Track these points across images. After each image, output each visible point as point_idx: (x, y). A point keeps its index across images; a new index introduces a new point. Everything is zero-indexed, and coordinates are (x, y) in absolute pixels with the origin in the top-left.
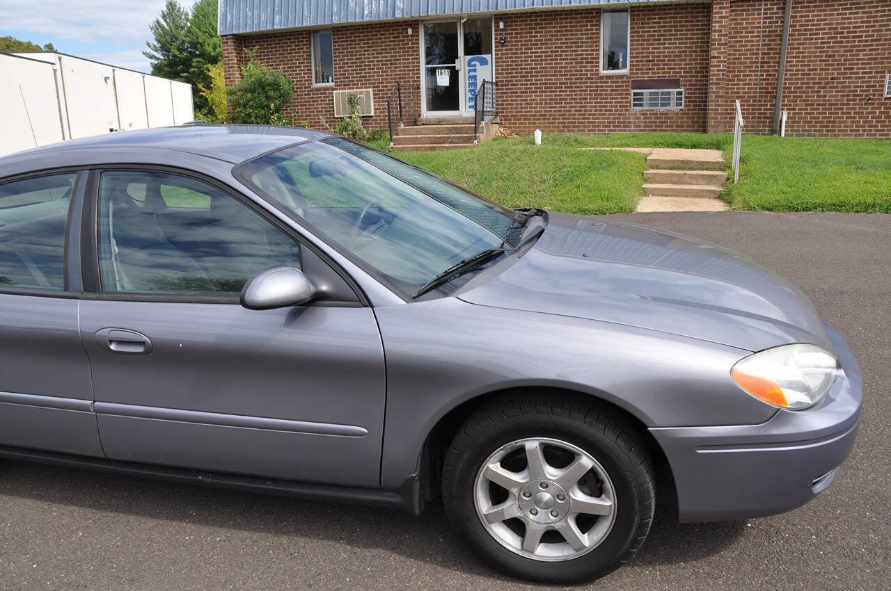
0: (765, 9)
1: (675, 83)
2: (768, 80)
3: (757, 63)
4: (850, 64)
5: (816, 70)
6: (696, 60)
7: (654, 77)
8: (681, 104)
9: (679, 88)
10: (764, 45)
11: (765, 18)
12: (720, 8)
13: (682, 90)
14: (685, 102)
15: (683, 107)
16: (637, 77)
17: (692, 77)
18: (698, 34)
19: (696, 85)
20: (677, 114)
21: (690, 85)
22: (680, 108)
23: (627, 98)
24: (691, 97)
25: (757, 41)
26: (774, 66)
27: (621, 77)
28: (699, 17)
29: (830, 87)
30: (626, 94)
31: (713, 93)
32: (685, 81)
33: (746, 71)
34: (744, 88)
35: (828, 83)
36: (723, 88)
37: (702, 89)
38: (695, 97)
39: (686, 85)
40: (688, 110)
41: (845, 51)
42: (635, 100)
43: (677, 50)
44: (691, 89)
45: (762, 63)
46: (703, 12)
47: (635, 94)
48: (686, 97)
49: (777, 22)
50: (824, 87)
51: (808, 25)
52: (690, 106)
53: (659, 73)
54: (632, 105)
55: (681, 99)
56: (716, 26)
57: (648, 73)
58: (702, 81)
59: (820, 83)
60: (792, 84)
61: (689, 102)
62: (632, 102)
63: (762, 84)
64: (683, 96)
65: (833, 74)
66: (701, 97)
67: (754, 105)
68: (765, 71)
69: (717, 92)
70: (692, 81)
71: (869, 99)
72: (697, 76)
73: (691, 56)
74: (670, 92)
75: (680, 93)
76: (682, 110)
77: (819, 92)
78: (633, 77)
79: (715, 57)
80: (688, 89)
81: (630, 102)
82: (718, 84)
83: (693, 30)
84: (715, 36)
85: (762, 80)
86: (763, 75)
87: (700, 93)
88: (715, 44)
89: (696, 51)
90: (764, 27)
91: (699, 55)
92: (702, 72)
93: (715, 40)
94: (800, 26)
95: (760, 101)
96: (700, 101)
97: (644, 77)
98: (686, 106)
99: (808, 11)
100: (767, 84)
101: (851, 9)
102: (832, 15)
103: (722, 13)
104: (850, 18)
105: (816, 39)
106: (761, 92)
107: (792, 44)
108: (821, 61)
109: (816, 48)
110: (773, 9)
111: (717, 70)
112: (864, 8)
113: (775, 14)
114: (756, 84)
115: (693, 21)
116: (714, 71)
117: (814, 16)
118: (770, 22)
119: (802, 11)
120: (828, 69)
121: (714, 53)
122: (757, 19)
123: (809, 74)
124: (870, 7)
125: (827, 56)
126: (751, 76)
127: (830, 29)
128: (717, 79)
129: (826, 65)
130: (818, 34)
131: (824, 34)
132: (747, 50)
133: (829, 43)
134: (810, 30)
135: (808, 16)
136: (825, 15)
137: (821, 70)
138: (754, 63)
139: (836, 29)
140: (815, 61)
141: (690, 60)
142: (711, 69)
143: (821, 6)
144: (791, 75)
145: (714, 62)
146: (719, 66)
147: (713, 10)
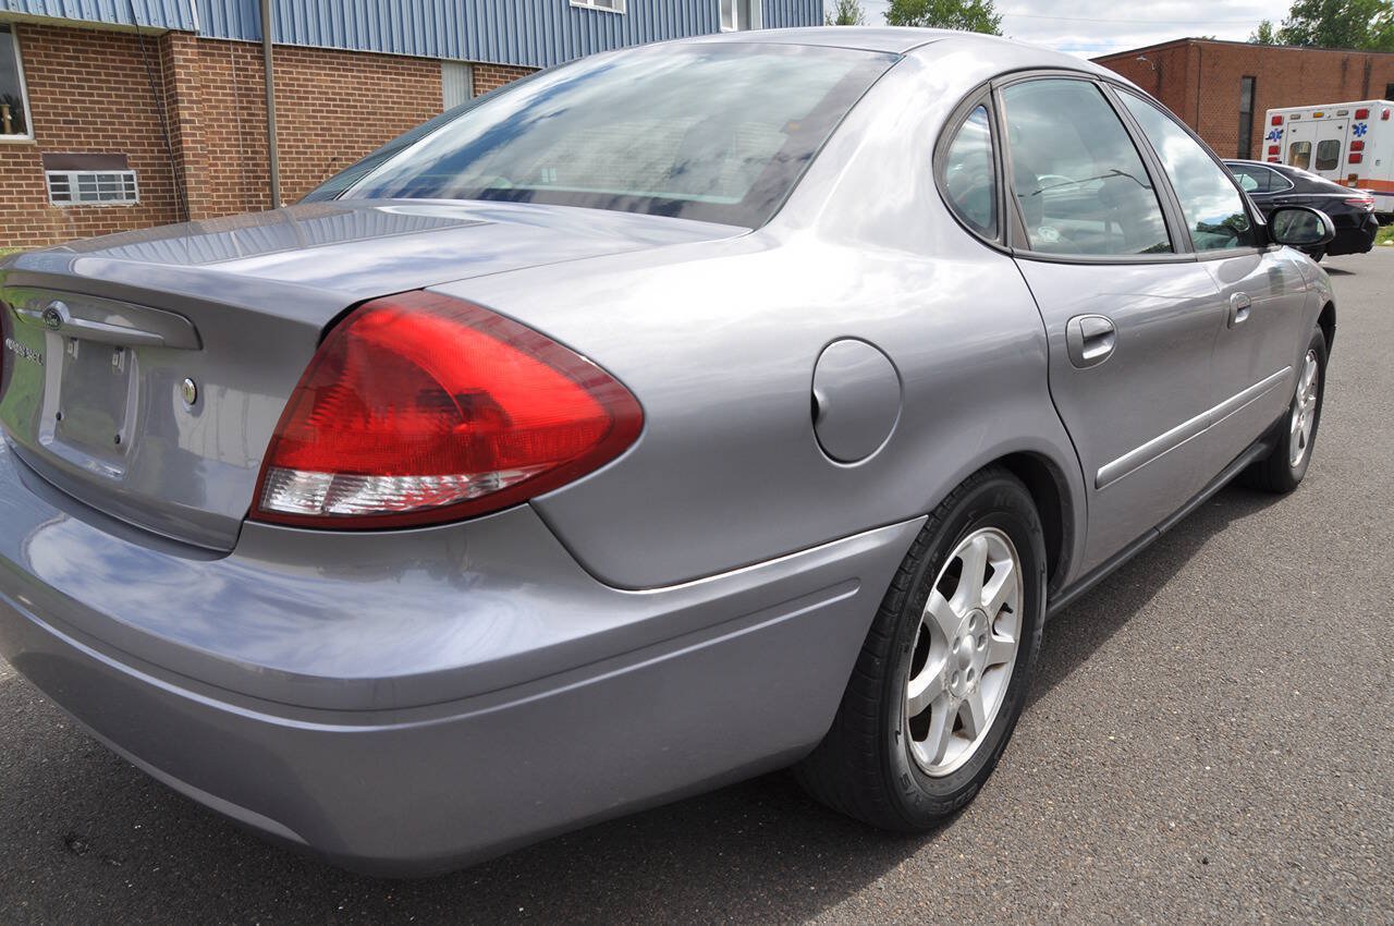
0: (236, 56)
1: (120, 161)
2: (254, 159)
3: (237, 133)
4: (350, 142)
5: (312, 147)
6: (148, 124)
7: (83, 150)
8: (132, 196)
9: (126, 168)
10: (241, 108)
11: (237, 69)
12: (184, 46)
13: (132, 172)
14: (140, 192)
15: (137, 200)
16: (52, 149)
17: (145, 151)
18: (144, 84)
19: (153, 165)
20: (130, 211)
21: (143, 165)
22: (133, 201)
23: (40, 185)
24: (148, 185)
25: (234, 101)
26: (260, 140)
27: (23, 147)
28: (141, 56)
29: (333, 171)
30: (37, 178)
31: (193, 176)
32: (134, 158)
33: (222, 145)
34: (224, 171)
35: (329, 166)
36: (205, 169)
37: (163, 171)
38: (155, 185)
39: (137, 165)
40: (147, 204)
41: (342, 124)
42: (54, 188)
43: (114, 107)
44: (146, 171)
45: (243, 133)
46: (148, 50)
47: (53, 178)
48: (140, 185)
49: (254, 77)
50: (326, 171)
51: (293, 85)
52: (148, 198)
53: (89, 144)
54: (51, 197)
55: (132, 187)
56: (181, 74)
57: (70, 143)
58: (161, 158)
59: (320, 165)
60: (286, 165)
61: (146, 191)
62: (50, 193)
63: (248, 165)
64: (135, 183)
65: (333, 153)
66: (164, 184)
67: (242, 196)
68: (248, 146)
69: (198, 176)
70: (143, 158)
72: (152, 151)
73: (139, 117)
74: (113, 176)
75: (130, 178)
76: (136, 205)
78: (44, 150)
79: (186, 121)
80: (142, 171)
81: (46, 192)
82: (197, 162)
83: (135, 76)
84: (182, 88)
85: (246, 159)
86: (247, 152)
87: (161, 178)
88: (183, 101)
89: (146, 111)
90: (238, 82)
91: (152, 118)
92: (160, 145)
93: (182, 94)
94: (284, 85)
95: (249, 190)
96: (163, 191)
97: (64, 149)
98: (141, 198)
99: (291, 66)
100: (254, 165)
101: (339, 70)
102: (319, 75)
103: (187, 53)
104: (340, 82)
105: (307, 105)
106: (249, 177)
107: (278, 109)
108: (316, 135)
109: (309, 117)
110: (246, 57)
111: (193, 142)
112: (352, 71)
113: (249, 63)
114: (239, 165)
115: (132, 62)
116: (188, 142)
117: (298, 73)
118: (246, 76)
119: (282, 65)
120: (326, 147)
121: (185, 115)
122: (227, 69)
123: (305, 153)
124: (358, 71)
125: (322, 129)
126: (231, 152)
127: (320, 93)
128: (194, 155)
129: (323, 141)
130: (307, 98)
131: (314, 99)
132: (220, 114)
133: (322, 111)
134: (298, 92)
135: (291, 73)
136: (311, 74)
137: (318, 147)
138: (231, 133)
139: (327, 93)
140: (310, 135)
141: (137, 124)
142: (184, 138)
143: (305, 61)
144: (283, 153)
145: (186, 128)
146: (195, 135)
147: (170, 46)
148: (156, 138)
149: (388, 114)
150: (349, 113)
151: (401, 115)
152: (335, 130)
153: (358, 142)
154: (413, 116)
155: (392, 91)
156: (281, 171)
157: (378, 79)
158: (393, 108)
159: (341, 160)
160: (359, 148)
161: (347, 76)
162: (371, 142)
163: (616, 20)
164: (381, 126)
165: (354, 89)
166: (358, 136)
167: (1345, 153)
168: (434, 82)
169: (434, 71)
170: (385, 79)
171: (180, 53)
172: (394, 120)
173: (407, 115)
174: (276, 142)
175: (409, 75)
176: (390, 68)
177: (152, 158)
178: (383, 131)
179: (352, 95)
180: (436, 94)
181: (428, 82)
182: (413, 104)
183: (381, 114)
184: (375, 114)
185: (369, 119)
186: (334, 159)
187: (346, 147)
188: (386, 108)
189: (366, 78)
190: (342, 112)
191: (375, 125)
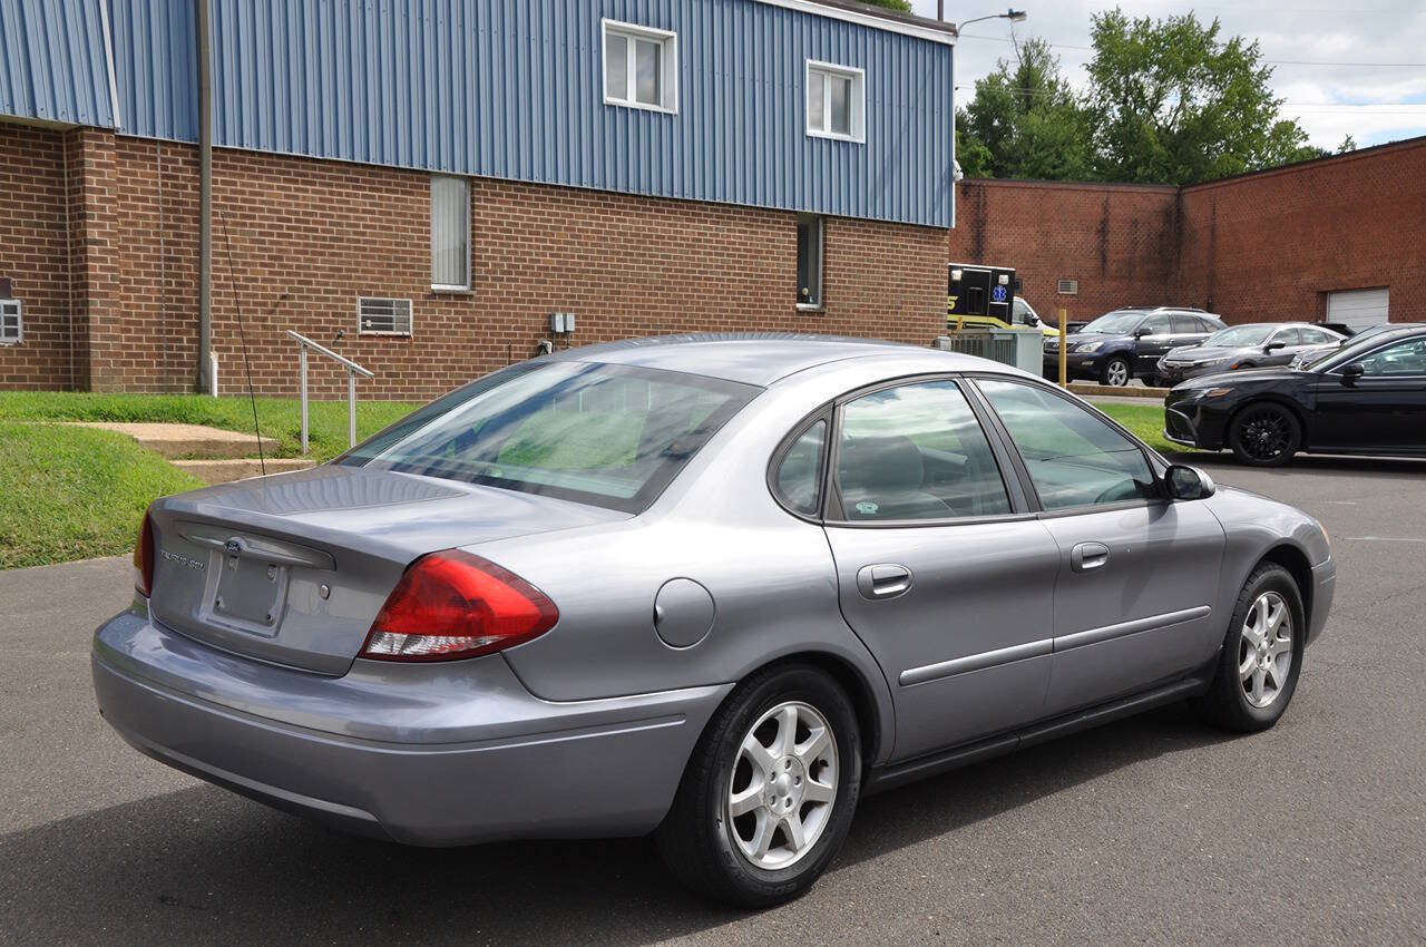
0: (163, 160)
1: (2, 288)
2: (180, 292)
3: (159, 258)
4: (306, 275)
5: (256, 280)
6: (42, 242)
8: (14, 333)
9: (9, 297)
10: (166, 227)
11: (164, 176)
12: (98, 147)
13: (16, 302)
14: (25, 328)
15: (20, 339)
17: (35, 276)
18: (41, 190)
19: (45, 294)
20: (9, 352)
21: (31, 293)
22: (14, 340)
24: (36, 319)
25: (156, 217)
26: (189, 269)
28: (39, 155)
29: (282, 312)
31: (97, 312)
32: (20, 284)
33: (138, 273)
34: (139, 307)
35: (277, 305)
36: (114, 304)
37: (57, 303)
38: (45, 319)
39: (23, 293)
40: (32, 344)
41: (296, 252)
44: (35, 302)
45: (167, 259)
46: (48, 147)
48: (25, 319)
49: (185, 187)
50: (272, 312)
51: (236, 200)
52: (35, 336)
55: (14, 321)
56: (92, 181)
58: (56, 286)
59: (265, 304)
60: (220, 302)
61: (32, 328)
63: (171, 300)
64: (19, 316)
65: (283, 289)
66: (57, 320)
67: (159, 339)
68: (172, 275)
69: (104, 312)
70: (32, 285)
71: (339, 336)
72: (46, 277)
73: (30, 233)
75: (13, 309)
76: (18, 344)
77: (265, 319)
79: (95, 242)
80: (29, 302)
82: (106, 295)
83: (30, 180)
84: (92, 200)
85: (168, 292)
86: (169, 283)
87: (54, 312)
88: (92, 217)
89: (40, 225)
90: (165, 193)
91: (47, 234)
92: (56, 269)
93: (93, 207)
94: (224, 199)
95: (170, 332)
96: (54, 328)
98: (26, 336)
99: (234, 175)
100: (178, 300)
101: (296, 182)
102: (271, 187)
103: (101, 156)
104: (297, 197)
105: (252, 225)
106: (170, 316)
107: (215, 230)
108: (262, 265)
109: (253, 241)
110: (176, 162)
111: (102, 268)
112: (314, 184)
113: (181, 170)
114: (158, 299)
115: (28, 163)
116: (95, 269)
117: (243, 184)
118: (174, 186)
119: (224, 174)
120: (274, 281)
121: (93, 234)
122: (150, 176)
123: (247, 288)
124: (322, 184)
125: (270, 258)
126: (148, 282)
127: (270, 211)
128: (102, 286)
129: (271, 273)
130: (254, 217)
131: (261, 218)
132: (138, 233)
133: (271, 235)
134: (241, 208)
135: (235, 184)
136: (261, 186)
137: (264, 280)
138: (152, 258)
139: (279, 211)
140: (254, 264)
141: (28, 241)
142: (90, 263)
143: (253, 170)
144: (217, 286)
145: (94, 251)
146: (104, 260)
147: (81, 146)
148: (51, 260)
149: (358, 241)
150: (307, 237)
151: (374, 242)
152: (288, 259)
153: (315, 275)
154: (391, 244)
155: (364, 211)
156: (214, 310)
157: (348, 195)
158: (364, 234)
159: (293, 298)
160: (318, 283)
161: (306, 191)
162: (333, 277)
163: (665, 121)
164: (348, 255)
165: (314, 207)
166: (317, 268)
168: (420, 202)
169: (421, 187)
170: (356, 196)
171: (92, 155)
172: (365, 249)
173: (383, 243)
174: (209, 272)
175: (387, 191)
176: (364, 181)
177: (43, 285)
178: (349, 263)
179: (311, 214)
180: (421, 216)
181: (412, 201)
182: (391, 229)
183: (349, 240)
184: (341, 240)
185: (332, 247)
186: (284, 297)
187: (300, 282)
188: (356, 233)
189: (331, 193)
190: (298, 237)
191: (340, 255)
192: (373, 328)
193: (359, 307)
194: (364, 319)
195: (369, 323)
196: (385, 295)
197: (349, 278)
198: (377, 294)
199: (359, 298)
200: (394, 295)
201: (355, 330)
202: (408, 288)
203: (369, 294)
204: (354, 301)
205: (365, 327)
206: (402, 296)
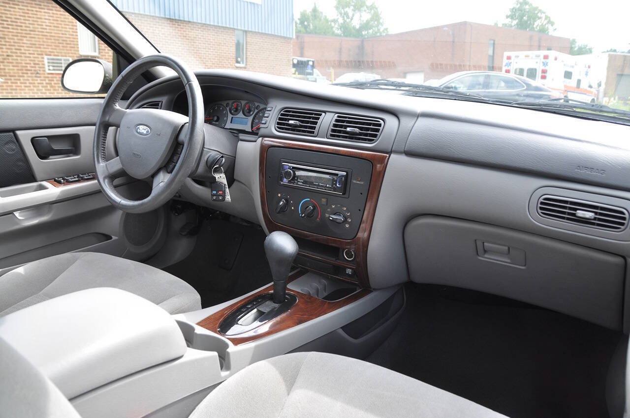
149: (43, 32)
150: (17, 29)
151: (51, 33)
152: (9, 39)
153: (23, 46)
154: (59, 34)
155: (45, 19)
157: (37, 11)
158: (46, 29)
159: (13, 56)
160: (25, 50)
161: (15, 8)
162: (32, 47)
164: (39, 38)
165: (20, 16)
167: (539, 74)
172: (47, 36)
173: (55, 33)
175: (56, 10)
178: (40, 41)
179: (18, 19)
180: (73, 22)
183: (38, 31)
184: (35, 31)
185: (30, 34)
186: (8, 56)
188: (42, 28)
189: (28, 10)
190: (13, 29)
191: (35, 38)
192: (54, 70)
193: (46, 61)
194: (49, 66)
195: (51, 68)
196: (58, 56)
197: (40, 48)
198: (55, 55)
199: (46, 57)
200: (62, 56)
201: (44, 71)
202: (69, 53)
203: (50, 55)
204: (43, 58)
205: (49, 70)
206: (66, 56)
